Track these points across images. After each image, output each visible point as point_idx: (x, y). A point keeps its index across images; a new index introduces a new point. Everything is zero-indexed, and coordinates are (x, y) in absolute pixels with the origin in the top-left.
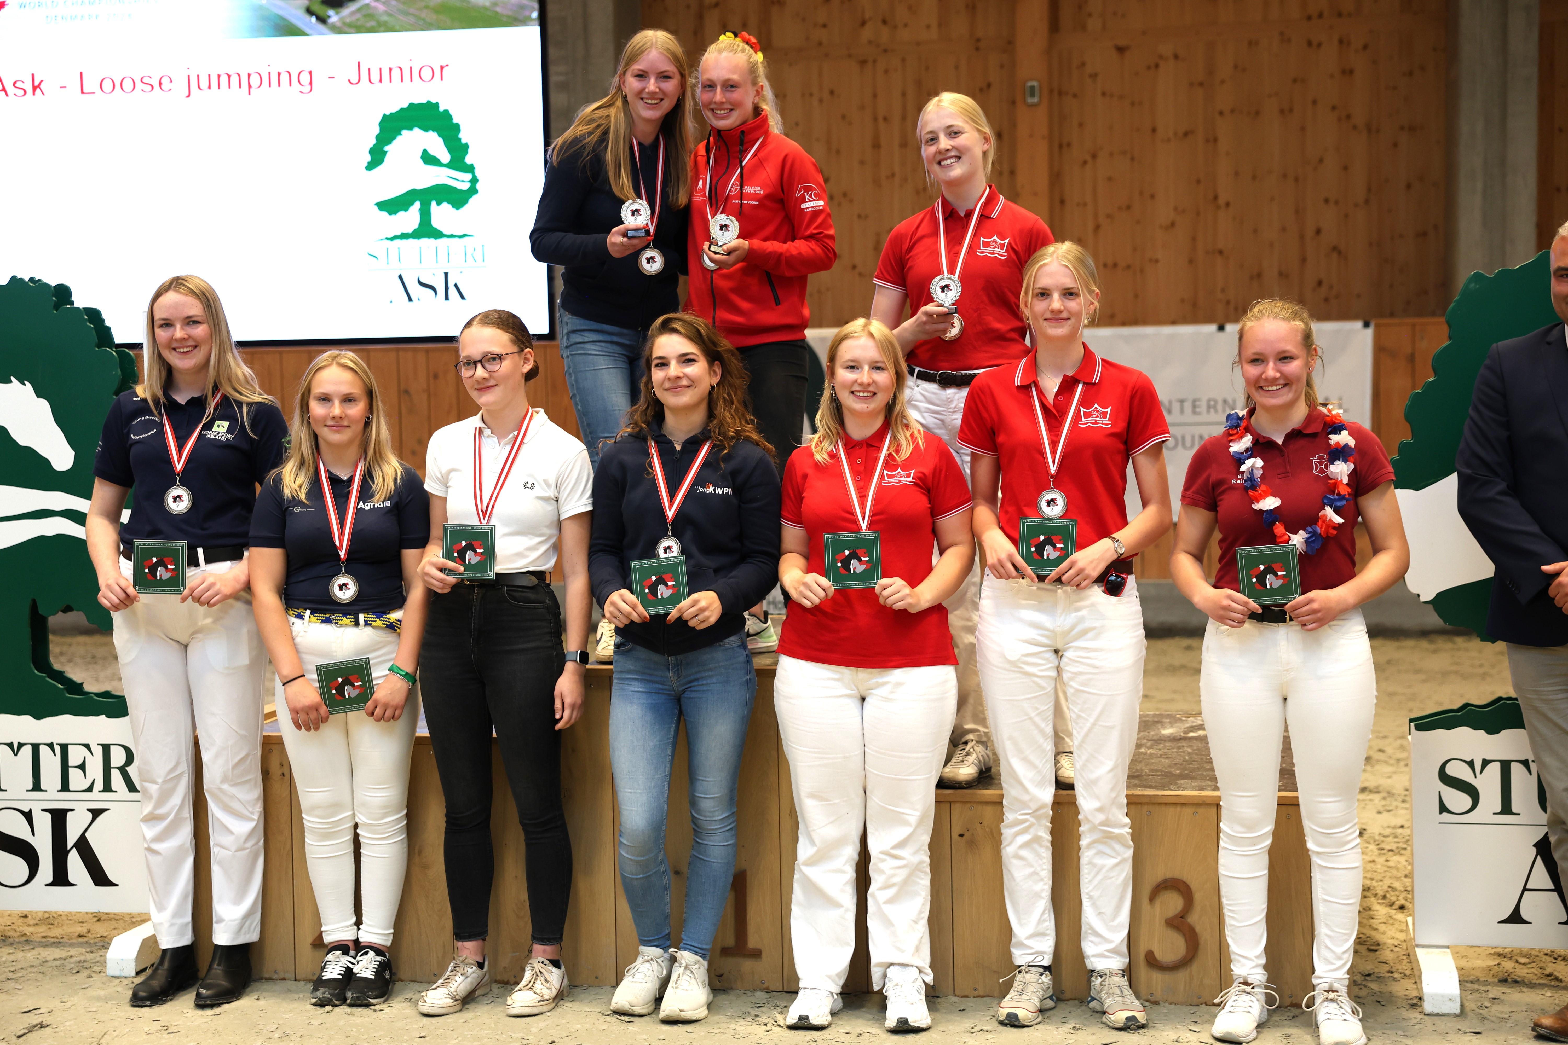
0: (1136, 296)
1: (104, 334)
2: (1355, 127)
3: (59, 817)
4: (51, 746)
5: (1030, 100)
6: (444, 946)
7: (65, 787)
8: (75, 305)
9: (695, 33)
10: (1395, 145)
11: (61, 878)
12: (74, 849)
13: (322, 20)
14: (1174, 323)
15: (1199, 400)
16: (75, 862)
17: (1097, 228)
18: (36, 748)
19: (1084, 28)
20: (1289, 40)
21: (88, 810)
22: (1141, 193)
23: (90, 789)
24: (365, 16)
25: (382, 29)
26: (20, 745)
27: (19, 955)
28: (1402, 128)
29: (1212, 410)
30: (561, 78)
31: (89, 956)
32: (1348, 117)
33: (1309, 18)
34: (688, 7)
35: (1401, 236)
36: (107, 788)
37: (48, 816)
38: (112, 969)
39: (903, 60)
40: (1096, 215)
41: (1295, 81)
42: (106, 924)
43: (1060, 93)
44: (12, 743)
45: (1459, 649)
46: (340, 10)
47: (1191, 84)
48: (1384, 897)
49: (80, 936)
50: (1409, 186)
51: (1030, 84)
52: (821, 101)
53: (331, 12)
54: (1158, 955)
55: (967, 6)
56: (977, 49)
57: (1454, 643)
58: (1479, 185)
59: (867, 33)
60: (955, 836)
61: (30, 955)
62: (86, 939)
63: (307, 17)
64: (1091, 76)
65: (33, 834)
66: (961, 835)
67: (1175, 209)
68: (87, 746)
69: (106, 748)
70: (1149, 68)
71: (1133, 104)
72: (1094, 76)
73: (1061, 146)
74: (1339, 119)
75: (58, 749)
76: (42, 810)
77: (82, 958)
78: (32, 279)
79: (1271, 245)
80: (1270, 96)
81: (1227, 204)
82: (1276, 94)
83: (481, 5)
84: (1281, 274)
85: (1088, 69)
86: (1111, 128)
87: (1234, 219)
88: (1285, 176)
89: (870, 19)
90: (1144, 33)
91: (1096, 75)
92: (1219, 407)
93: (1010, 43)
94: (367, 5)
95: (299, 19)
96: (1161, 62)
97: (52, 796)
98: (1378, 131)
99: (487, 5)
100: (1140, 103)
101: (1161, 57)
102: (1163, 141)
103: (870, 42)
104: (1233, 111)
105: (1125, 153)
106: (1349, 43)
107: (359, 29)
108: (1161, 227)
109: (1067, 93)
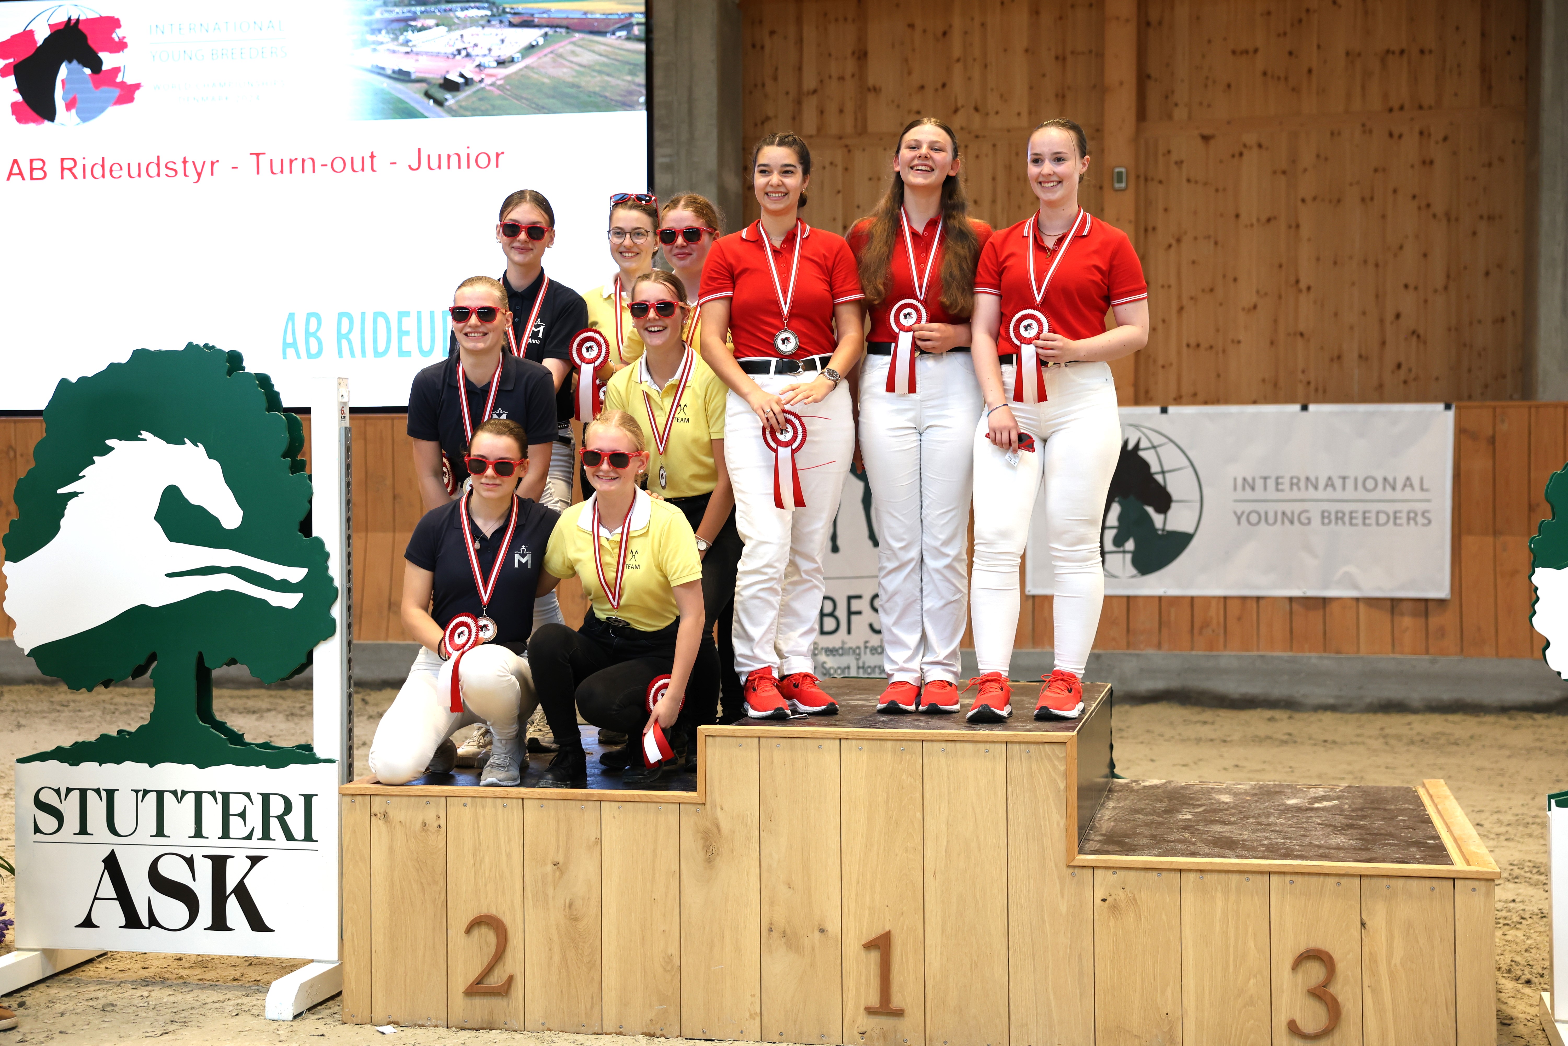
0: (1218, 376)
1: (273, 399)
2: (1434, 216)
3: (219, 864)
4: (213, 794)
5: (1117, 186)
6: (592, 998)
7: (226, 834)
8: (246, 371)
9: (794, 118)
10: (1474, 233)
11: (219, 923)
12: (233, 894)
13: (439, 103)
14: (1255, 402)
15: (1282, 477)
16: (233, 907)
17: (1181, 309)
18: (198, 796)
19: (1170, 117)
20: (1371, 131)
21: (247, 857)
22: (1224, 276)
23: (249, 837)
25: (495, 112)
26: (184, 793)
27: (179, 997)
28: (1481, 217)
29: (1295, 487)
31: (246, 1000)
32: (1428, 205)
33: (1391, 110)
34: (787, 93)
35: (1479, 322)
36: (266, 836)
37: (209, 862)
38: (271, 1012)
39: (994, 145)
40: (1179, 297)
41: (1376, 170)
42: (258, 968)
43: (1146, 179)
44: (176, 791)
45: (1540, 726)
46: (457, 93)
47: (1275, 172)
48: (1509, 971)
49: (235, 980)
50: (1487, 274)
51: (1117, 170)
53: (448, 96)
54: (1300, 1023)
55: (1057, 96)
57: (1534, 720)
58: (1559, 273)
59: (959, 120)
60: (1098, 901)
61: (189, 997)
62: (240, 983)
63: (425, 100)
64: (1176, 163)
65: (194, 880)
66: (1104, 900)
67: (1258, 292)
68: (248, 795)
69: (266, 798)
70: (1233, 156)
71: (1217, 190)
72: (1179, 163)
73: (1146, 230)
74: (1419, 208)
75: (219, 797)
76: (203, 856)
77: (240, 1001)
78: (206, 345)
79: (1352, 328)
80: (1351, 184)
81: (1309, 288)
82: (1358, 183)
83: (591, 89)
84: (1360, 356)
85: (1174, 157)
86: (1195, 213)
87: (1315, 302)
88: (1365, 262)
89: (963, 106)
90: (1229, 123)
91: (1182, 162)
92: (1302, 484)
93: (1098, 130)
94: (483, 89)
95: (418, 102)
96: (1245, 152)
97: (213, 843)
98: (1457, 220)
99: (597, 89)
100: (1224, 190)
101: (1245, 146)
102: (1246, 226)
103: (962, 128)
104: (1315, 199)
105: (1209, 237)
106: (1429, 135)
107: (475, 112)
108: (1243, 309)
109: (1152, 180)
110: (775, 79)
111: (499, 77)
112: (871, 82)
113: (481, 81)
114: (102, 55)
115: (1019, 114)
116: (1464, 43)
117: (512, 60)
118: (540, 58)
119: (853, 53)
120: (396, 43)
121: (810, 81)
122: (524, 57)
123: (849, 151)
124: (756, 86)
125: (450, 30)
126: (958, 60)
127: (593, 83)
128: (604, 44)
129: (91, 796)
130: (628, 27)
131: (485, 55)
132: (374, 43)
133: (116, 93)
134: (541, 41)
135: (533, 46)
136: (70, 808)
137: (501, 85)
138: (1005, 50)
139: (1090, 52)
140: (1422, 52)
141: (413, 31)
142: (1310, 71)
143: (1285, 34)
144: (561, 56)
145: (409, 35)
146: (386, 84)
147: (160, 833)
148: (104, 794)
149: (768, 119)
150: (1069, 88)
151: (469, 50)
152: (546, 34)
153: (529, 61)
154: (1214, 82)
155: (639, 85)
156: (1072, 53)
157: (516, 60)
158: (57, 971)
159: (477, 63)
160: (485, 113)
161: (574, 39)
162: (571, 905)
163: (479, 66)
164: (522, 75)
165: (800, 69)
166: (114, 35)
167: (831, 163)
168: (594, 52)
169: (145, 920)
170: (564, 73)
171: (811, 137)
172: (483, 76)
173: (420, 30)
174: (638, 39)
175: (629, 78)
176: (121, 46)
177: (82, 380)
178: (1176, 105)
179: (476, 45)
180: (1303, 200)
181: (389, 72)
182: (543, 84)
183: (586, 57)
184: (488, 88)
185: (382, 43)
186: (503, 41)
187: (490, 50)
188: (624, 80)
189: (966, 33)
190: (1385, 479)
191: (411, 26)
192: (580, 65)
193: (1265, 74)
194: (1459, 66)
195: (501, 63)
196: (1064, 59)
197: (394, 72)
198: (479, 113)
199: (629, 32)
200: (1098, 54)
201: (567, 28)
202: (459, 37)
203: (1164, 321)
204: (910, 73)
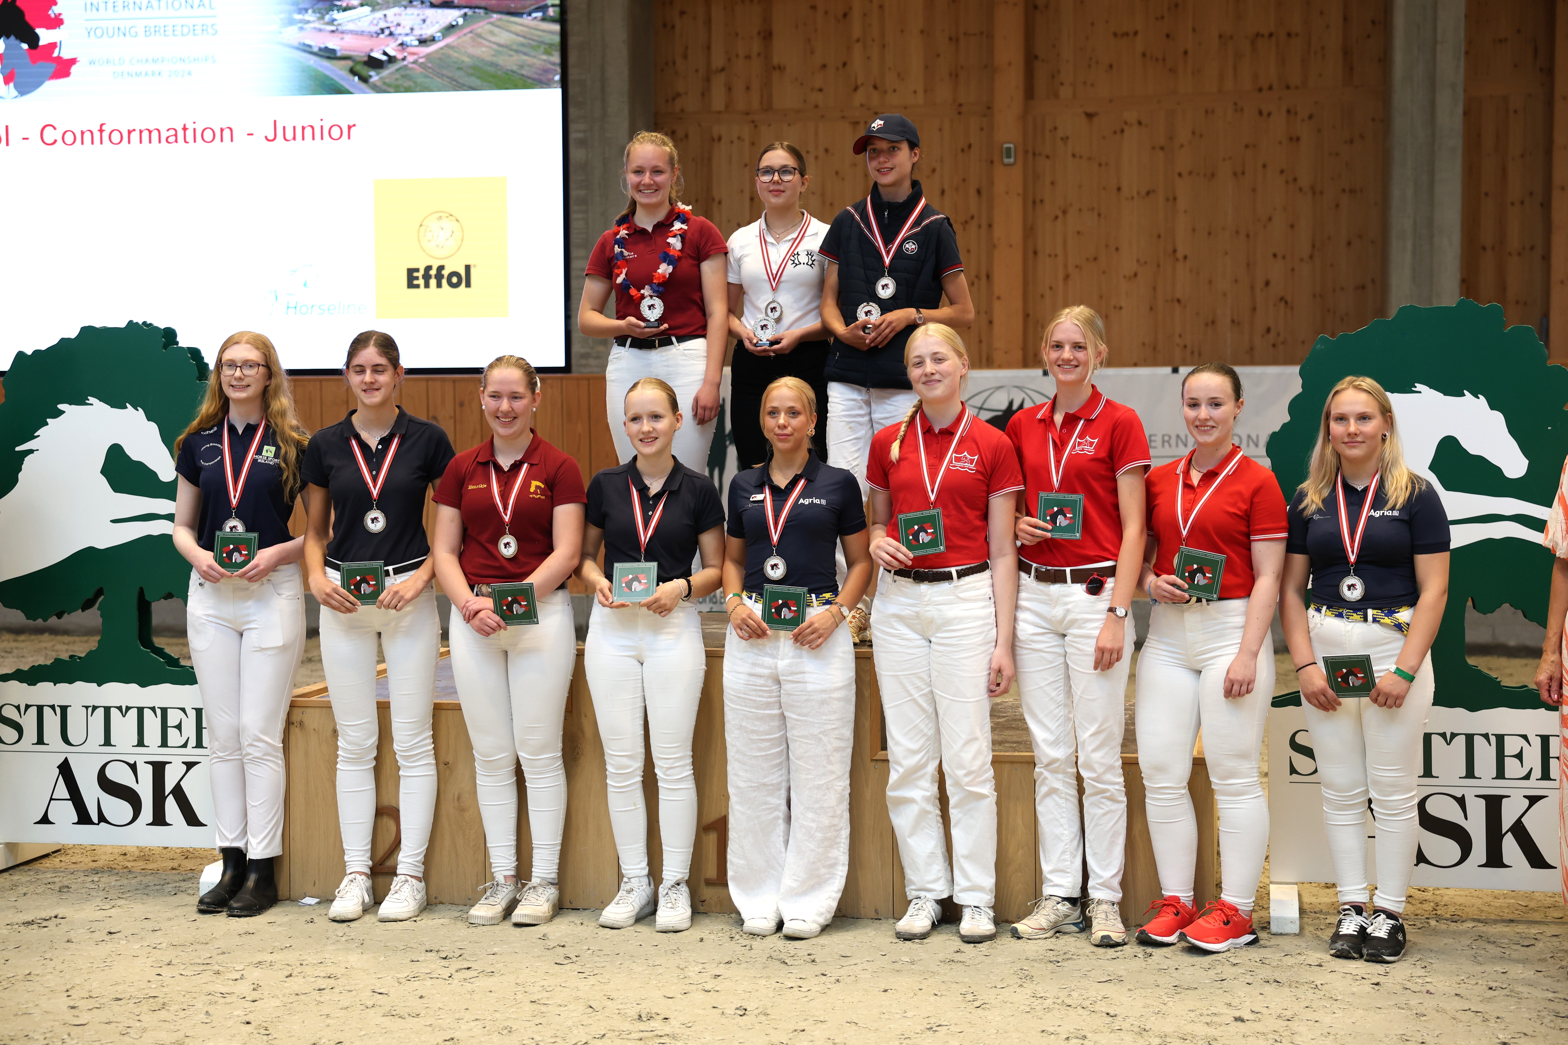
1: (202, 370)
2: (1301, 189)
3: (159, 769)
4: (153, 709)
5: (1006, 161)
7: (164, 744)
8: (180, 345)
9: (703, 95)
10: (1337, 206)
11: (159, 819)
12: (171, 795)
13: (364, 79)
14: (1135, 365)
16: (171, 805)
17: (1067, 277)
18: (140, 711)
19: (1056, 95)
20: (1242, 110)
21: (183, 763)
22: (1107, 246)
23: (185, 746)
24: (403, 76)
25: (418, 89)
27: (125, 881)
28: (1344, 190)
29: (1166, 445)
30: (581, 135)
32: (1295, 180)
33: (1260, 90)
34: (697, 71)
35: (1342, 289)
36: (199, 745)
37: (150, 767)
40: (1065, 266)
41: (1247, 146)
42: (193, 861)
43: (1034, 154)
44: (121, 706)
46: (381, 71)
47: (1153, 148)
49: (173, 869)
50: (1349, 244)
51: (1006, 146)
52: (816, 158)
53: (372, 73)
55: (951, 75)
56: (960, 113)
58: (1409, 245)
59: (859, 98)
63: (351, 77)
64: (1062, 139)
65: (137, 783)
67: (1138, 261)
68: (183, 710)
71: (1100, 165)
72: (1065, 139)
73: (1034, 202)
74: (1287, 182)
75: (159, 712)
76: (145, 762)
77: (178, 884)
79: (1225, 295)
80: (1224, 160)
81: (1185, 257)
82: (1230, 158)
83: (509, 68)
84: (1233, 321)
85: (1060, 133)
86: (1080, 186)
87: (1191, 271)
88: (1237, 232)
89: (862, 84)
90: (1111, 101)
91: (1067, 138)
92: (1173, 441)
93: (989, 108)
94: (406, 66)
95: (343, 79)
96: (1126, 128)
97: (154, 751)
98: (1321, 193)
99: (515, 68)
100: (1107, 164)
101: (1126, 123)
102: (1127, 199)
103: (862, 105)
104: (1190, 173)
105: (1093, 209)
106: (1296, 113)
107: (398, 89)
108: (1125, 277)
109: (1040, 154)
110: (685, 57)
111: (421, 55)
112: (776, 61)
113: (404, 59)
114: (39, 31)
115: (915, 92)
116: (1328, 27)
117: (433, 39)
118: (459, 38)
119: (759, 33)
120: (322, 22)
121: (718, 60)
122: (444, 36)
123: (756, 126)
124: (667, 63)
125: (373, 11)
126: (858, 41)
127: (510, 62)
128: (521, 25)
129: (47, 711)
130: (543, 8)
131: (407, 35)
132: (301, 21)
133: (51, 67)
134: (461, 21)
135: (453, 26)
136: (29, 722)
137: (422, 63)
138: (902, 31)
139: (982, 33)
140: (1289, 35)
141: (338, 11)
142: (1186, 53)
143: (1163, 18)
144: (479, 36)
145: (335, 15)
146: (313, 61)
147: (107, 742)
148: (58, 710)
149: (678, 95)
150: (962, 67)
151: (393, 29)
152: (465, 14)
153: (449, 40)
154: (1097, 62)
155: (554, 64)
156: (965, 34)
157: (437, 39)
158: (18, 862)
159: (399, 41)
160: (408, 90)
161: (492, 20)
162: (459, 798)
163: (402, 44)
164: (443, 54)
165: (709, 48)
166: (50, 12)
167: (739, 138)
168: (511, 32)
169: (95, 817)
170: (483, 52)
171: (719, 112)
172: (405, 54)
173: (345, 9)
174: (553, 20)
175: (544, 57)
176: (56, 22)
177: (36, 352)
178: (1062, 84)
179: (398, 25)
180: (1180, 175)
181: (316, 50)
182: (463, 62)
183: (504, 37)
184: (411, 66)
185: (308, 22)
186: (424, 21)
187: (412, 29)
188: (540, 59)
189: (865, 15)
190: (1249, 437)
191: (336, 6)
192: (499, 45)
193: (1144, 55)
194: (1323, 48)
195: (423, 42)
196: (957, 40)
197: (320, 49)
198: (402, 89)
199: (544, 13)
200: (988, 35)
201: (485, 9)
202: (382, 16)
203: (1051, 288)
204: (812, 53)
